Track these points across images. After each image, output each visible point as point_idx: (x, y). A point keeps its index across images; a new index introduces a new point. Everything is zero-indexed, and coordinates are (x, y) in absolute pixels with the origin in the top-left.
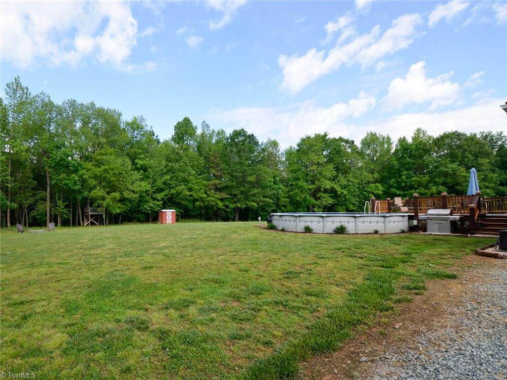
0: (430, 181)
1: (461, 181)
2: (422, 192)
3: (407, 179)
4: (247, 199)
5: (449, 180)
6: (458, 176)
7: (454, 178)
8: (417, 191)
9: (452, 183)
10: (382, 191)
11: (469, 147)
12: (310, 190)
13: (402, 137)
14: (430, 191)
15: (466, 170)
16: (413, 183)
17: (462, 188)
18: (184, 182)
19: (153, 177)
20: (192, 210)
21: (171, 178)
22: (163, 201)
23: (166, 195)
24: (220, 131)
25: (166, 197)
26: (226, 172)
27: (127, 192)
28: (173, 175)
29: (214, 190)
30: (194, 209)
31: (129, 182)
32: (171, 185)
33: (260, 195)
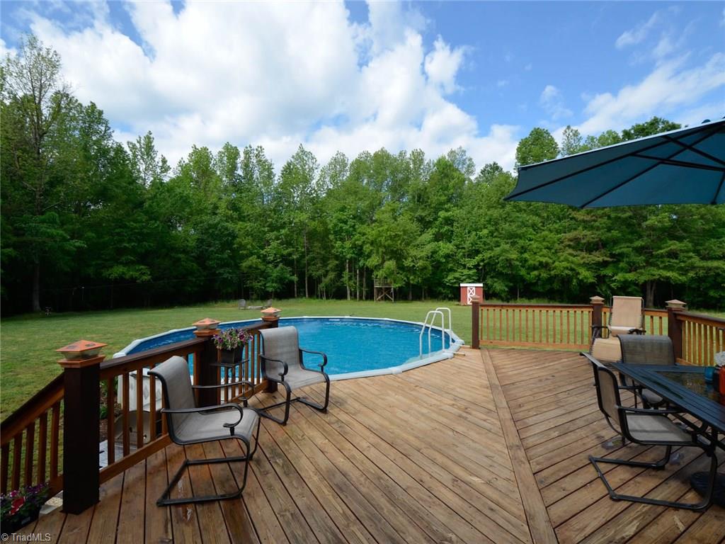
18: (512, 237)
19: (461, 234)
20: (535, 284)
21: (491, 233)
22: (478, 269)
23: (483, 260)
24: (606, 135)
25: (482, 264)
26: (600, 212)
27: (410, 259)
28: (493, 228)
29: (574, 248)
30: (540, 282)
31: (414, 246)
32: (489, 244)
33: (691, 254)
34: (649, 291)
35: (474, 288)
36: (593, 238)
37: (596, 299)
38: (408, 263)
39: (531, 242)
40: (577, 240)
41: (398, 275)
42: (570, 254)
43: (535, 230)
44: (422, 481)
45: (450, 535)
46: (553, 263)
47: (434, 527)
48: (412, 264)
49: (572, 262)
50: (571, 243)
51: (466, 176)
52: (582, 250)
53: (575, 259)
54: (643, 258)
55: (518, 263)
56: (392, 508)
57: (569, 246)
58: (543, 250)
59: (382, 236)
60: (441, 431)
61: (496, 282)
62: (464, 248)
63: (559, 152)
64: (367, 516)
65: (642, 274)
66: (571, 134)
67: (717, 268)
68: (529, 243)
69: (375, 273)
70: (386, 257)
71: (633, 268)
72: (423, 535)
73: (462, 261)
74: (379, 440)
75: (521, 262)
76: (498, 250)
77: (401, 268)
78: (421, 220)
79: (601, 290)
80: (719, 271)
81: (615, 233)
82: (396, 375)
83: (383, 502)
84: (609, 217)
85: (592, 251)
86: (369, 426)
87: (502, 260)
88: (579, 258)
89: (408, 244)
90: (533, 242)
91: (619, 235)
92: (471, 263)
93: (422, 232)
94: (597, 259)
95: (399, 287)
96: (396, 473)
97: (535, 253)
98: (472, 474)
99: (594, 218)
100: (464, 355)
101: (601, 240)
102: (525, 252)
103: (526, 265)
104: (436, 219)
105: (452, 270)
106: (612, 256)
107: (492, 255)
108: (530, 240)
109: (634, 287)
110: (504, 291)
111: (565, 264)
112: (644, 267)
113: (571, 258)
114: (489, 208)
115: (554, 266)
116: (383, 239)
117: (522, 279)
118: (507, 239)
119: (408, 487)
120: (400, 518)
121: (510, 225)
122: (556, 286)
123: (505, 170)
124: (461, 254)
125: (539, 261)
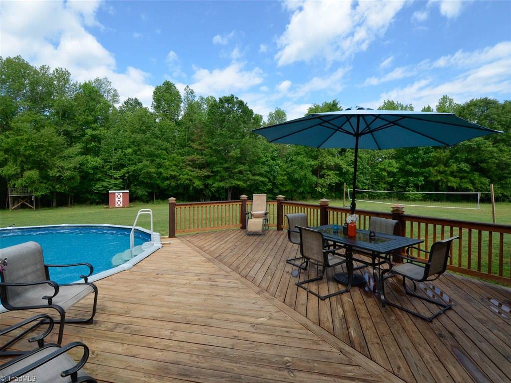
0: (451, 157)
1: (486, 157)
2: (441, 170)
3: (424, 154)
4: (232, 177)
5: (473, 156)
6: (483, 150)
7: (479, 154)
8: (436, 168)
9: (477, 159)
10: (397, 168)
11: (498, 116)
12: (311, 166)
13: (426, 107)
14: (450, 169)
15: (493, 144)
16: (430, 159)
17: (487, 165)
18: (151, 156)
19: (108, 150)
20: (167, 190)
21: (135, 152)
22: (123, 179)
23: (128, 172)
24: (210, 98)
25: (127, 175)
26: (206, 145)
27: (56, 170)
28: (136, 148)
29: (191, 166)
30: (170, 188)
31: (61, 157)
32: (133, 160)
33: (248, 172)
34: (229, 193)
35: (121, 194)
36: (203, 161)
37: (244, 197)
38: (53, 172)
39: (165, 161)
40: (193, 160)
41: (42, 184)
42: (189, 170)
43: (167, 152)
44: (235, 337)
45: (286, 358)
46: (179, 176)
47: (274, 360)
48: (58, 174)
49: (191, 175)
50: (190, 163)
51: (111, 103)
52: (196, 168)
53: (192, 173)
54: (227, 173)
55: (155, 175)
56: (238, 365)
57: (189, 164)
58: (173, 167)
59: (21, 145)
60: (210, 299)
61: (138, 189)
62: (111, 162)
63: (182, 102)
64: (228, 380)
65: (226, 182)
66: (189, 91)
67: (258, 179)
68: (163, 161)
69: (12, 182)
70: (26, 166)
71: (222, 179)
72: (273, 369)
73: (110, 172)
74: (175, 324)
75: (157, 174)
76: (140, 165)
77: (45, 177)
78: (67, 133)
79: (206, 192)
80: (258, 181)
81: (214, 158)
82: (129, 270)
83: (226, 364)
84: (211, 148)
85: (201, 168)
86: (153, 317)
87: (144, 172)
88: (194, 172)
89: (53, 155)
90: (166, 161)
91: (216, 159)
92: (118, 174)
93: (70, 145)
94: (205, 174)
95: (42, 195)
96: (214, 341)
97: (167, 168)
98: (258, 318)
99: (203, 148)
100: (170, 244)
101: (206, 162)
102: (161, 167)
103: (161, 176)
104: (83, 135)
105: (100, 179)
106: (212, 172)
107: (136, 168)
108: (164, 159)
109: (222, 190)
110: (145, 195)
111: (186, 176)
112: (228, 179)
113: (190, 173)
114: (133, 132)
115: (179, 177)
116: (22, 149)
117: (158, 187)
118: (147, 157)
119: (233, 345)
120: (251, 368)
121: (149, 147)
122: (181, 191)
123: (144, 106)
124: (109, 166)
125: (170, 174)
